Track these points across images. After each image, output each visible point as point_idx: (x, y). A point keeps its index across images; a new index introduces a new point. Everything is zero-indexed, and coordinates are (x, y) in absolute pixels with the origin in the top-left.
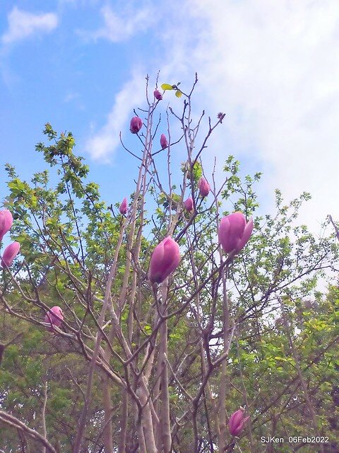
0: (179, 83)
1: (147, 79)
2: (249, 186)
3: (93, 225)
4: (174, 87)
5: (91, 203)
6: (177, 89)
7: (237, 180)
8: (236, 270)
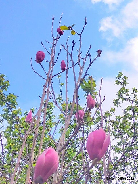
0: (73, 25)
1: (53, 19)
2: (135, 96)
3: (11, 128)
4: (69, 28)
5: (10, 110)
6: (72, 29)
7: (126, 91)
8: (127, 164)
